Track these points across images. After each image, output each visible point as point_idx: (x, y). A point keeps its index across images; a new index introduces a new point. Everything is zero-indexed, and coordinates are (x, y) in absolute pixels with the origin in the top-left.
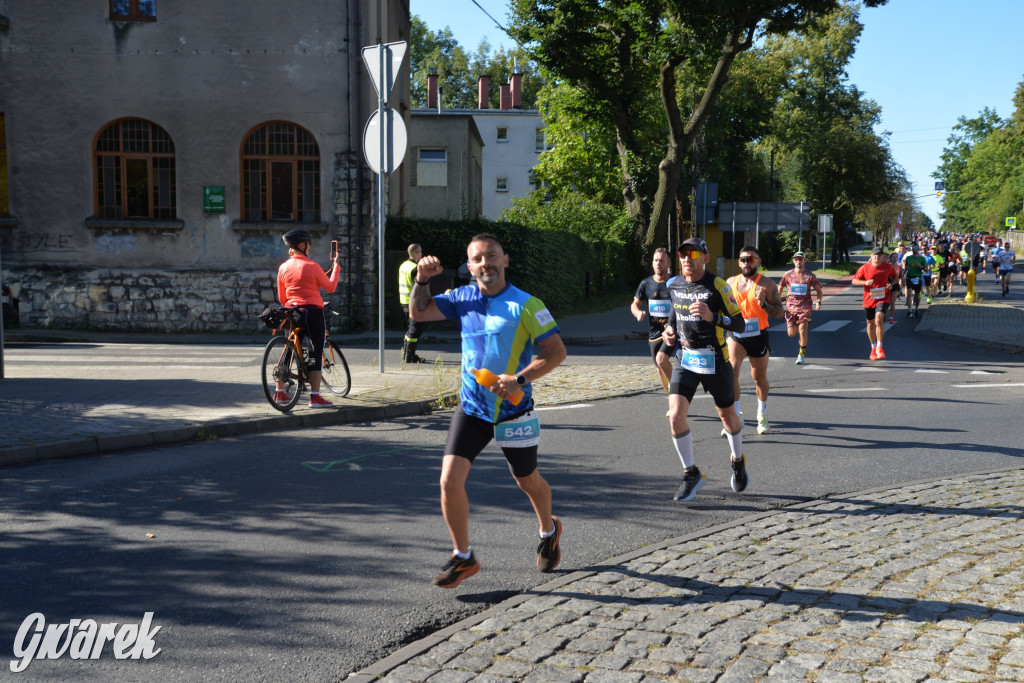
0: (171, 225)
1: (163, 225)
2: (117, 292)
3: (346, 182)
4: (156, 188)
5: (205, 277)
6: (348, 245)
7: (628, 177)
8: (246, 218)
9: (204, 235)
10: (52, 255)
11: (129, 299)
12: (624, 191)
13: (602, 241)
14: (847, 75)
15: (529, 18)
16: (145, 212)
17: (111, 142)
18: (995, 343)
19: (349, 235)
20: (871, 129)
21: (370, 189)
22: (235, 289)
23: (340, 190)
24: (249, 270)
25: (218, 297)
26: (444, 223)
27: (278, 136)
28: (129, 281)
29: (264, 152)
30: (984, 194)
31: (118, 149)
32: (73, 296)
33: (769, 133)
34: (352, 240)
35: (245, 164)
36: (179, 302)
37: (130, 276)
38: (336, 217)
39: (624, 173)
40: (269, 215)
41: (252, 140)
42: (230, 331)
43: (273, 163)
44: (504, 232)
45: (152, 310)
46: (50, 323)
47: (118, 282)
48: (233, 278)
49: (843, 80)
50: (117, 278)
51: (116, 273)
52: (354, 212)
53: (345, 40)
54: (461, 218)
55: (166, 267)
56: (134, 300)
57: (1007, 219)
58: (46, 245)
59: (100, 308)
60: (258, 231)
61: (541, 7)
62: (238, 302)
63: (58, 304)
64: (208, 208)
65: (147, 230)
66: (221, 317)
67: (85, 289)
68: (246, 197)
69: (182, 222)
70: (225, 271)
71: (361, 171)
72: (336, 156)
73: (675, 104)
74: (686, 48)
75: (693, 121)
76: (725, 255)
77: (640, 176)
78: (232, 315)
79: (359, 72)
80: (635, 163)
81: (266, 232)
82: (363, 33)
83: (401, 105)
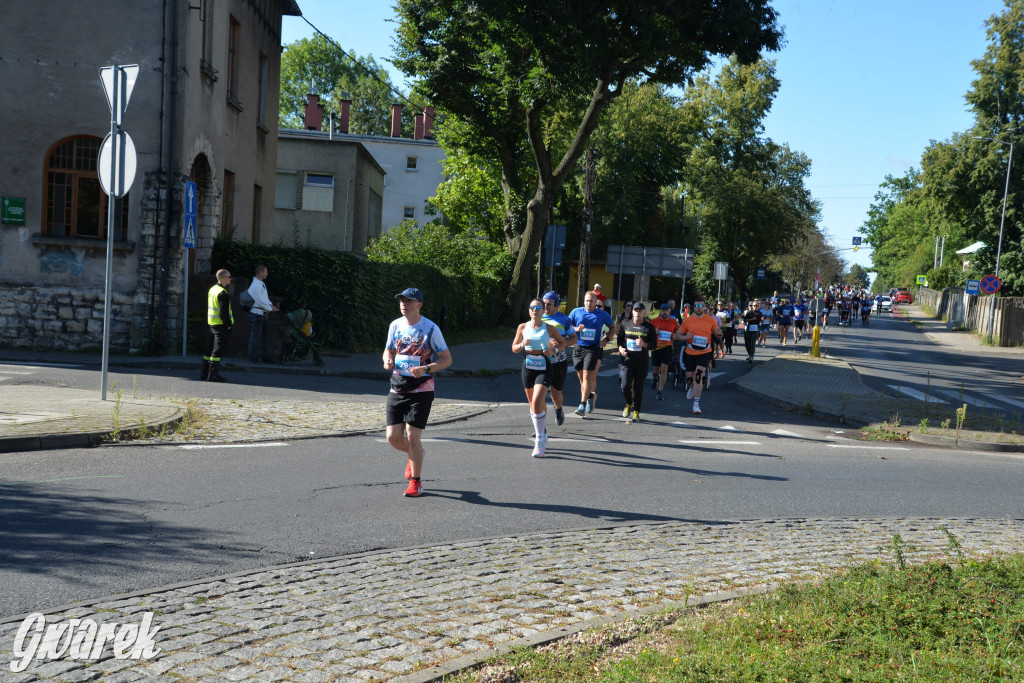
3: (155, 202)
6: (153, 266)
7: (510, 214)
8: (47, 232)
9: (1, 247)
12: (505, 228)
13: (468, 276)
14: (764, 128)
15: (416, 52)
18: (777, 400)
19: (154, 256)
20: (801, 181)
21: (180, 211)
22: (30, 304)
23: (148, 210)
24: (48, 286)
25: (12, 311)
26: (276, 249)
27: (86, 150)
29: (70, 167)
30: (903, 252)
33: (682, 180)
34: (158, 261)
38: (143, 237)
39: (504, 209)
40: (73, 231)
41: (58, 153)
42: (24, 347)
43: (80, 178)
44: (333, 262)
48: (29, 293)
49: (759, 133)
52: (162, 233)
53: (160, 59)
54: (292, 245)
57: (918, 277)
60: (60, 246)
61: (428, 41)
62: (33, 318)
64: (5, 219)
66: (14, 332)
68: (50, 212)
70: (21, 285)
71: (171, 192)
72: (145, 176)
73: (544, 146)
74: (548, 93)
75: (562, 163)
76: (615, 297)
77: (522, 214)
78: (26, 331)
79: (174, 93)
80: (517, 201)
81: (68, 247)
82: (179, 54)
83: (258, 128)
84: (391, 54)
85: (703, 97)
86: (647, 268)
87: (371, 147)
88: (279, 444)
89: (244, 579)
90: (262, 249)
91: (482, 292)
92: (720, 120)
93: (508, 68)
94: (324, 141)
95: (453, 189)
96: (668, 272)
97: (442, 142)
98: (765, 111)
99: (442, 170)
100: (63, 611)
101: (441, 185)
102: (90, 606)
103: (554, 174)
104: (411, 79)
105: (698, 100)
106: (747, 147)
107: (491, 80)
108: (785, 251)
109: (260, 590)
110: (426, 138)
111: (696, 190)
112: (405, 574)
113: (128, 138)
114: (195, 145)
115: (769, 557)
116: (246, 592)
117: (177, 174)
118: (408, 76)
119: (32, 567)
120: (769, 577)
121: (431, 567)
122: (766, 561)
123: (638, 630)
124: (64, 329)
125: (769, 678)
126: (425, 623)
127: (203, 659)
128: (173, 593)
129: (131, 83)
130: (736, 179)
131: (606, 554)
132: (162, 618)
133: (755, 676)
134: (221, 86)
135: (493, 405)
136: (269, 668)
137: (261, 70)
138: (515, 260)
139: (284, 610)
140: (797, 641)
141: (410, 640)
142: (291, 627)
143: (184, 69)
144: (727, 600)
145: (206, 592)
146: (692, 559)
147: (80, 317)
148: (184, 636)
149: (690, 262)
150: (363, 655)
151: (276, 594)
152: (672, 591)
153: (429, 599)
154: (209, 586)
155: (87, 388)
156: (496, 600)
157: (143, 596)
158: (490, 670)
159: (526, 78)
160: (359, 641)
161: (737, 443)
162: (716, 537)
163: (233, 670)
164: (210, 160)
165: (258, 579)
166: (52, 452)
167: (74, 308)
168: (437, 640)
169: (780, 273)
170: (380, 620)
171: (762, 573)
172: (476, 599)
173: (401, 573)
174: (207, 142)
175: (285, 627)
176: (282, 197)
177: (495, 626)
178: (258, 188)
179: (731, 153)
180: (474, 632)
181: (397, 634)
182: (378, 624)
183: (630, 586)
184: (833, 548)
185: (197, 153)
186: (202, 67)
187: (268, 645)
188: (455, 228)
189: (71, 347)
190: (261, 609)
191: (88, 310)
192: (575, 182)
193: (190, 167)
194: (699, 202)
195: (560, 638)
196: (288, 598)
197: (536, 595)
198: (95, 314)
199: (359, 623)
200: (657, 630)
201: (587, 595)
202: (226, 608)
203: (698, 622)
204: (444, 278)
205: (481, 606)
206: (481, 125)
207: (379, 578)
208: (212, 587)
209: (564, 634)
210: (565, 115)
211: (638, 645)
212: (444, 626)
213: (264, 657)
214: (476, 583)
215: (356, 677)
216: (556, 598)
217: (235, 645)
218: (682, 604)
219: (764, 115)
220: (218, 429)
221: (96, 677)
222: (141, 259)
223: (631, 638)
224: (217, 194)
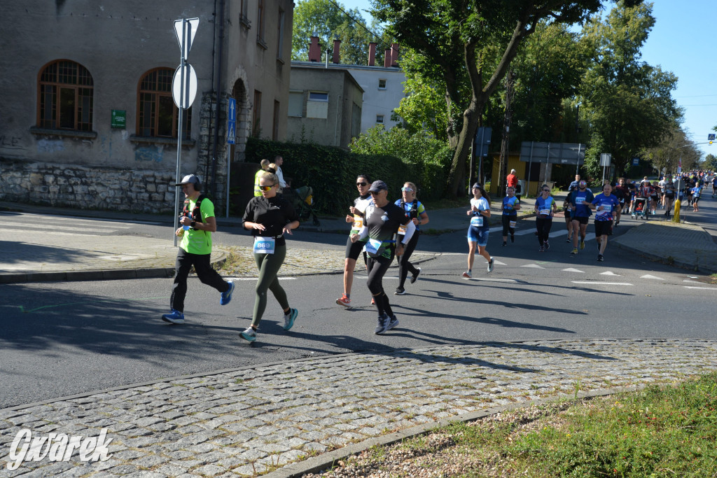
0: (88, 135)
1: (82, 135)
2: (50, 179)
3: (208, 113)
4: (80, 109)
5: (109, 173)
6: (207, 156)
7: (451, 120)
8: (140, 134)
9: (110, 144)
10: (7, 151)
11: (57, 184)
12: (448, 129)
13: (421, 163)
14: (641, 55)
15: (387, 5)
16: (72, 126)
17: (51, 76)
19: (208, 150)
20: (669, 93)
21: (225, 119)
22: (129, 182)
23: (204, 118)
24: (140, 169)
25: (117, 186)
26: (289, 145)
27: (165, 78)
28: (58, 172)
29: (154, 89)
31: (55, 81)
32: (19, 179)
33: (578, 93)
34: (210, 153)
35: (141, 96)
36: (91, 188)
37: (59, 168)
38: (201, 137)
39: (448, 117)
40: (156, 132)
41: (147, 80)
43: (160, 97)
44: (327, 154)
45: (72, 193)
46: (3, 197)
47: (51, 172)
49: (637, 58)
50: (50, 169)
51: (49, 166)
52: (213, 134)
53: (213, 14)
54: (299, 142)
55: (83, 163)
56: (60, 185)
58: (3, 144)
59: (37, 189)
60: (147, 143)
62: (131, 191)
63: (9, 185)
64: (113, 125)
65: (71, 138)
66: (119, 201)
67: (28, 176)
68: (141, 119)
69: (96, 133)
70: (123, 169)
71: (220, 105)
72: (203, 95)
73: (476, 70)
74: (480, 32)
75: (489, 83)
76: (526, 179)
77: (459, 120)
78: (126, 200)
79: (221, 37)
80: (456, 110)
81: (153, 144)
82: (226, 10)
83: (278, 60)
84: (370, 7)
85: (595, 33)
86: (550, 158)
87: (354, 73)
88: (290, 278)
89: (267, 368)
90: (279, 145)
91: (431, 175)
92: (608, 49)
93: (451, 14)
94: (322, 69)
95: (411, 103)
96: (566, 161)
97: (405, 69)
98: (643, 42)
99: (404, 89)
100: (151, 385)
101: (404, 99)
102: (168, 382)
103: (484, 90)
104: (383, 24)
105: (592, 35)
106: (627, 68)
107: (439, 23)
108: (655, 145)
109: (278, 376)
110: (392, 66)
111: (588, 101)
112: (375, 369)
113: (192, 68)
114: (236, 73)
115: (638, 366)
116: (268, 377)
117: (223, 93)
118: (381, 22)
119: (133, 354)
120: (638, 380)
121: (394, 365)
122: (636, 368)
123: (541, 413)
124: (150, 198)
125: (638, 451)
126: (389, 403)
127: (241, 420)
128: (221, 376)
129: (194, 30)
130: (619, 92)
131: (518, 360)
132: (214, 392)
133: (627, 449)
134: (253, 31)
135: (438, 254)
136: (284, 428)
137: (280, 20)
138: (454, 152)
139: (294, 390)
140: (659, 426)
141: (379, 414)
142: (298, 402)
143: (229, 21)
144: (606, 395)
145: (242, 376)
146: (581, 365)
147: (160, 191)
148: (229, 404)
149: (583, 154)
150: (347, 423)
151: (289, 379)
152: (566, 387)
153: (392, 387)
154: (245, 372)
155: (165, 238)
156: (439, 389)
157: (202, 377)
158: (435, 437)
159: (465, 22)
160: (344, 413)
161: (615, 284)
162: (598, 351)
163: (260, 428)
164: (245, 83)
165: (276, 369)
166: (143, 280)
167: (157, 184)
168: (398, 415)
169: (651, 161)
170: (360, 399)
171: (632, 377)
172: (425, 388)
173: (372, 368)
174: (243, 71)
175: (294, 403)
176: (293, 109)
177: (438, 407)
178: (277, 103)
179: (616, 74)
180: (424, 410)
181: (370, 409)
182: (357, 402)
183: (535, 383)
184: (687, 361)
185: (237, 78)
186: (241, 19)
187: (284, 412)
188: (412, 130)
189: (155, 211)
190: (279, 389)
191: (165, 186)
192: (499, 96)
193: (232, 88)
194: (589, 109)
195: (484, 417)
196: (296, 382)
197: (467, 387)
198: (170, 189)
199: (344, 401)
200: (554, 414)
201: (504, 388)
202: (255, 387)
203: (586, 408)
204: (404, 166)
205: (428, 392)
206: (432, 56)
207: (357, 371)
208: (247, 373)
209: (487, 414)
210: (492, 48)
211: (540, 424)
212: (402, 405)
213: (281, 421)
214: (425, 377)
215: (343, 437)
216: (481, 389)
217: (262, 412)
218: (573, 396)
219: (641, 45)
220: (249, 267)
221: (173, 428)
222: (200, 152)
223: (535, 419)
224: (249, 107)
